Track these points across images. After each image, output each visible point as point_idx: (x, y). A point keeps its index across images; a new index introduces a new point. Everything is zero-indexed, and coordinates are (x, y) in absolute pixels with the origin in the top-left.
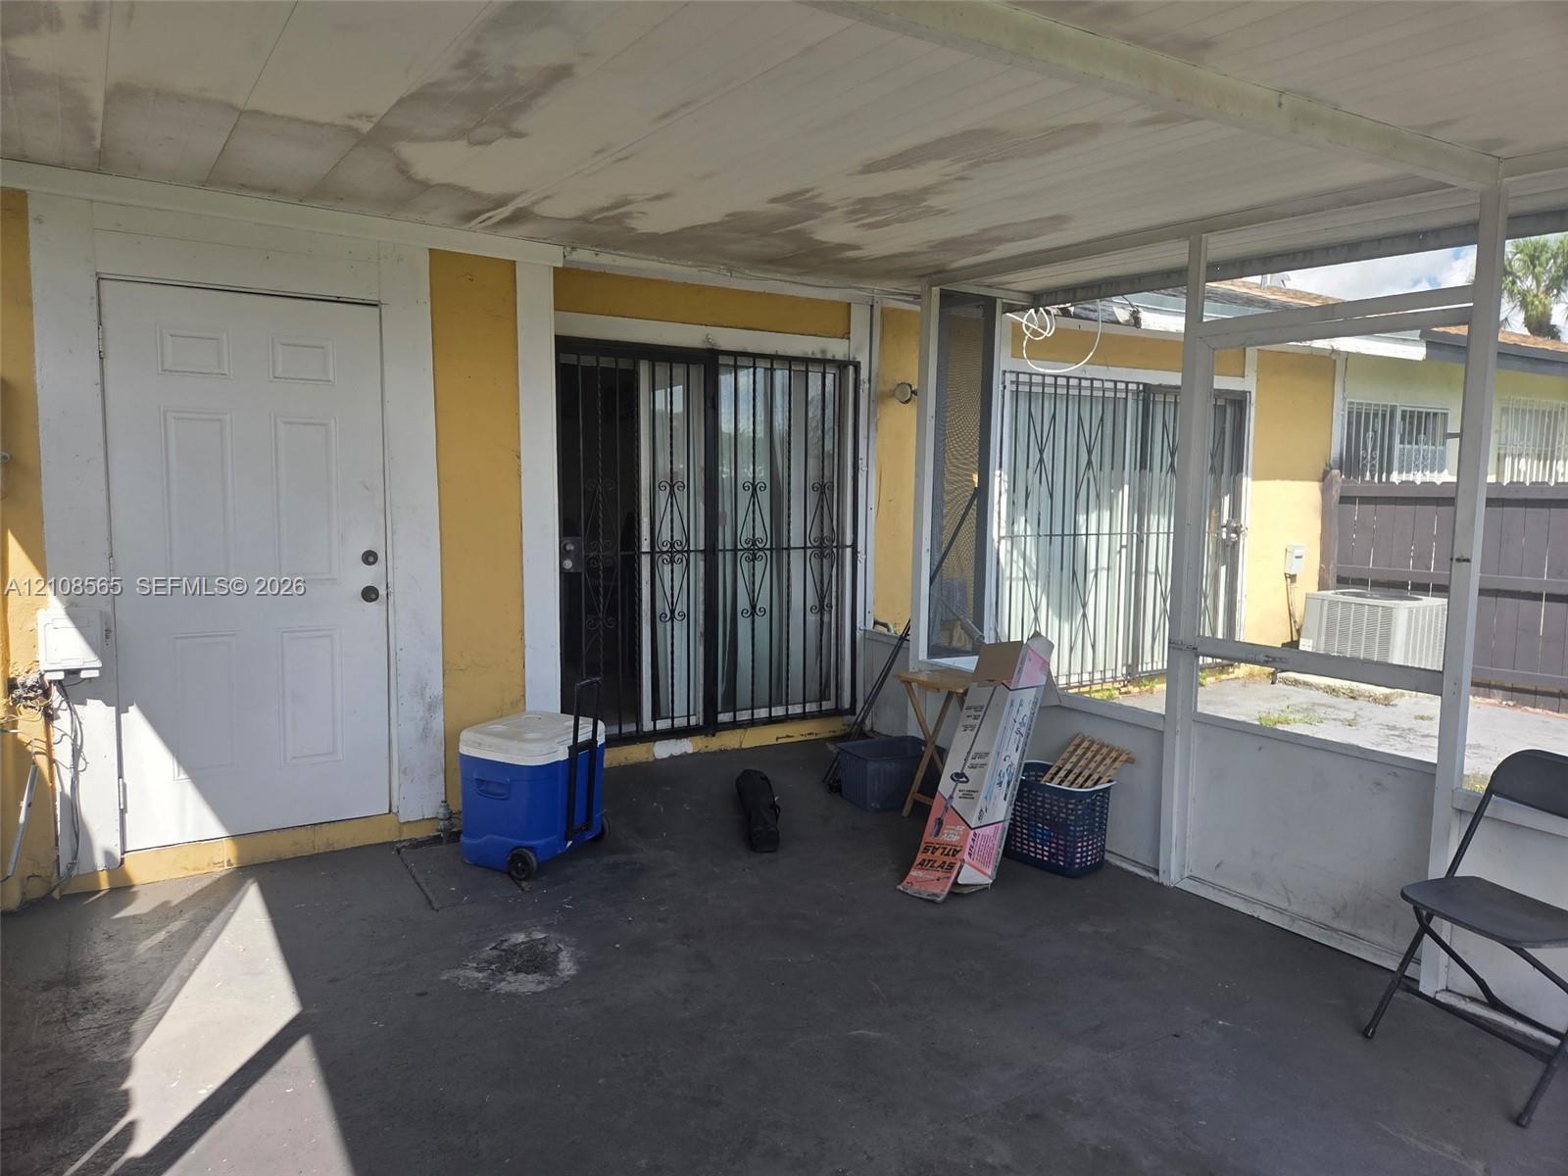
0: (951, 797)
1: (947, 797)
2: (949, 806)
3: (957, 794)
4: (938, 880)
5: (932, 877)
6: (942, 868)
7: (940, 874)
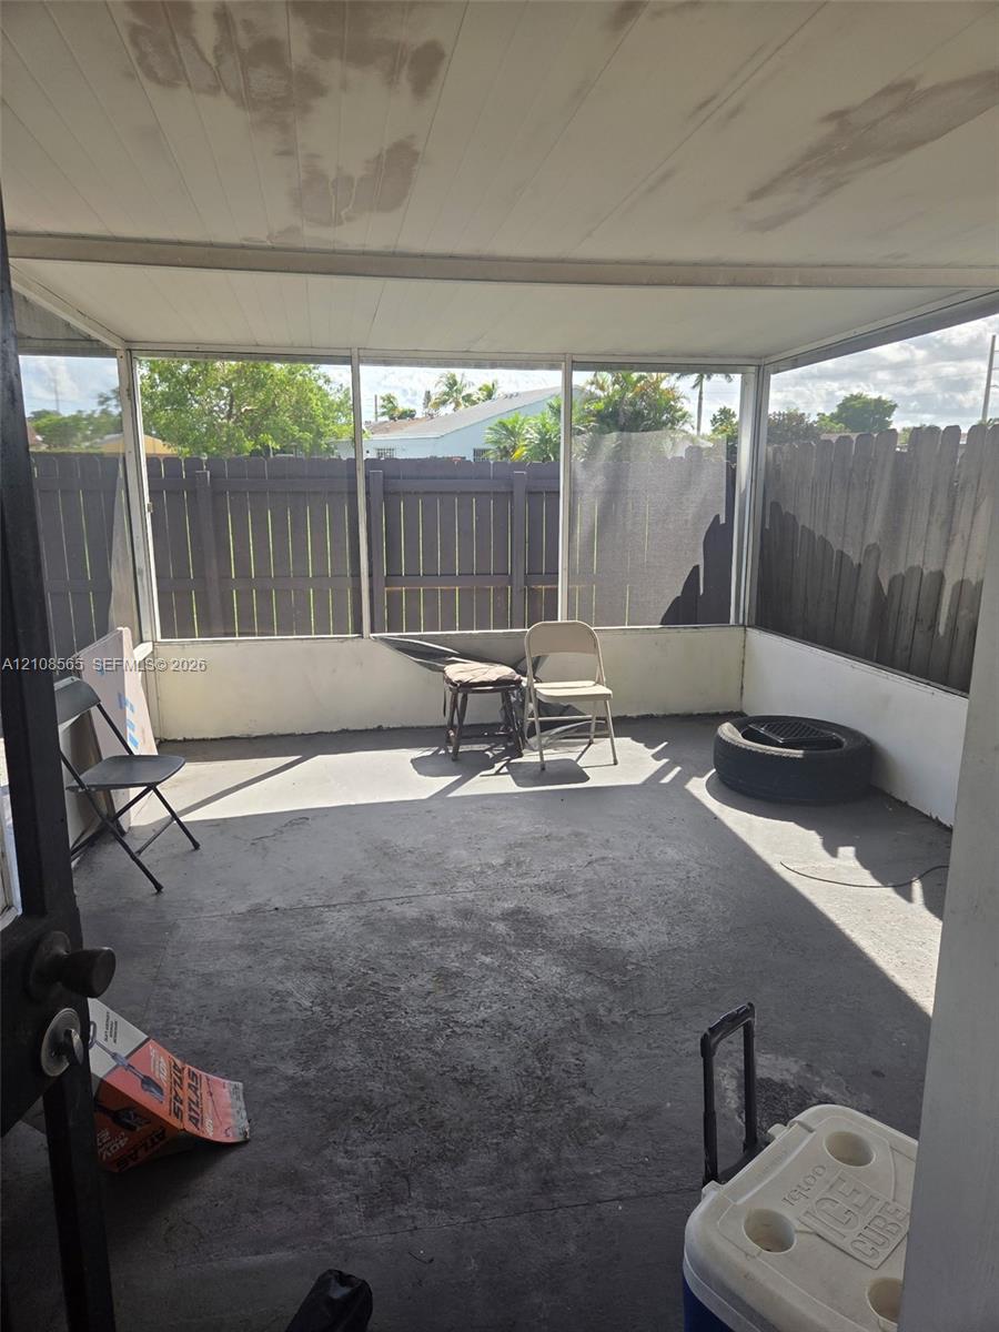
0: (114, 1056)
1: (114, 1063)
2: (126, 1063)
3: (110, 1045)
4: (211, 1095)
5: (210, 1104)
6: (196, 1089)
7: (204, 1090)
